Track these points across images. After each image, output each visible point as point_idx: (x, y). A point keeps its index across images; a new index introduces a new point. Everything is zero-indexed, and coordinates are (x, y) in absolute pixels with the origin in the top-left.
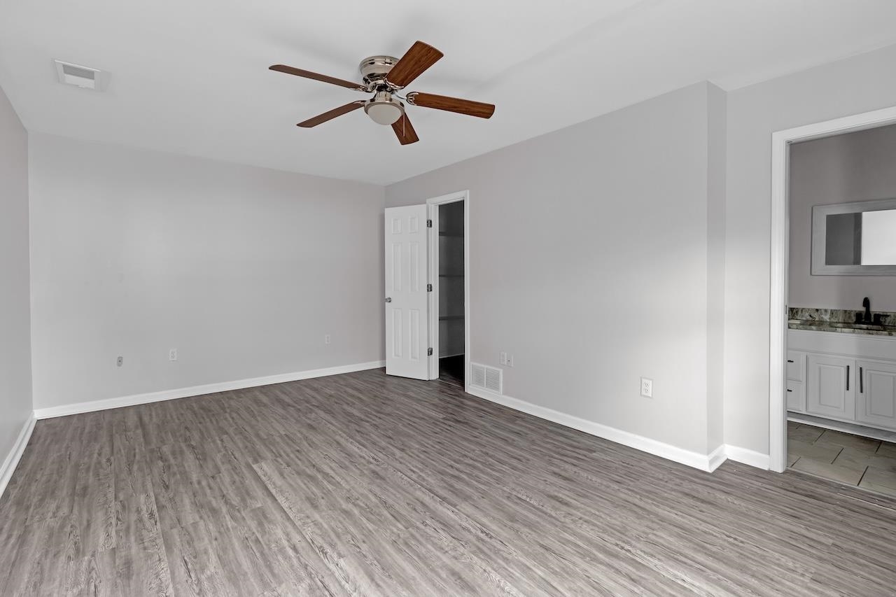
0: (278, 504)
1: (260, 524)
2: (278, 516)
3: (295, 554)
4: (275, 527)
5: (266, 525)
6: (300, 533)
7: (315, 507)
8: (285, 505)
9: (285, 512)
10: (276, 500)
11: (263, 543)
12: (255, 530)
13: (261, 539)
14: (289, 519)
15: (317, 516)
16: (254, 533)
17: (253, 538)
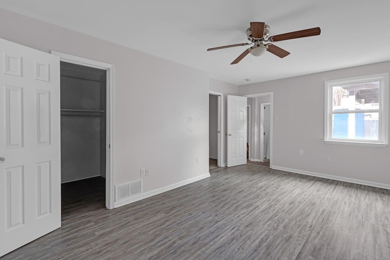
0: (302, 250)
1: (320, 249)
2: (308, 246)
3: (320, 232)
4: (316, 244)
5: (318, 247)
6: (310, 235)
7: (290, 237)
8: (300, 247)
9: (304, 245)
10: (300, 252)
11: (327, 243)
12: (325, 249)
13: (327, 244)
14: (307, 242)
15: (296, 234)
16: (327, 249)
17: (329, 247)
